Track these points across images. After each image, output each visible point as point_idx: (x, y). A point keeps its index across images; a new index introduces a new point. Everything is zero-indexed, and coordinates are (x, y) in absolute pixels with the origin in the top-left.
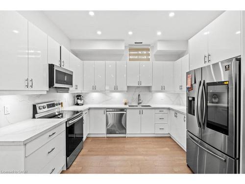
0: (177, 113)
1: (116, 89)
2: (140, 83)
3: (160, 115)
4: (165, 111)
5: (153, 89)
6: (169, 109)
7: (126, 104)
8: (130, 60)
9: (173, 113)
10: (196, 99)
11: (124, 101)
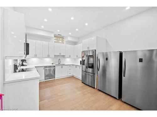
0: (76, 66)
1: (48, 56)
2: (60, 54)
3: (70, 68)
4: (71, 66)
5: (66, 57)
6: (73, 65)
7: (53, 64)
8: (55, 42)
9: (75, 66)
10: (85, 60)
11: (52, 63)
